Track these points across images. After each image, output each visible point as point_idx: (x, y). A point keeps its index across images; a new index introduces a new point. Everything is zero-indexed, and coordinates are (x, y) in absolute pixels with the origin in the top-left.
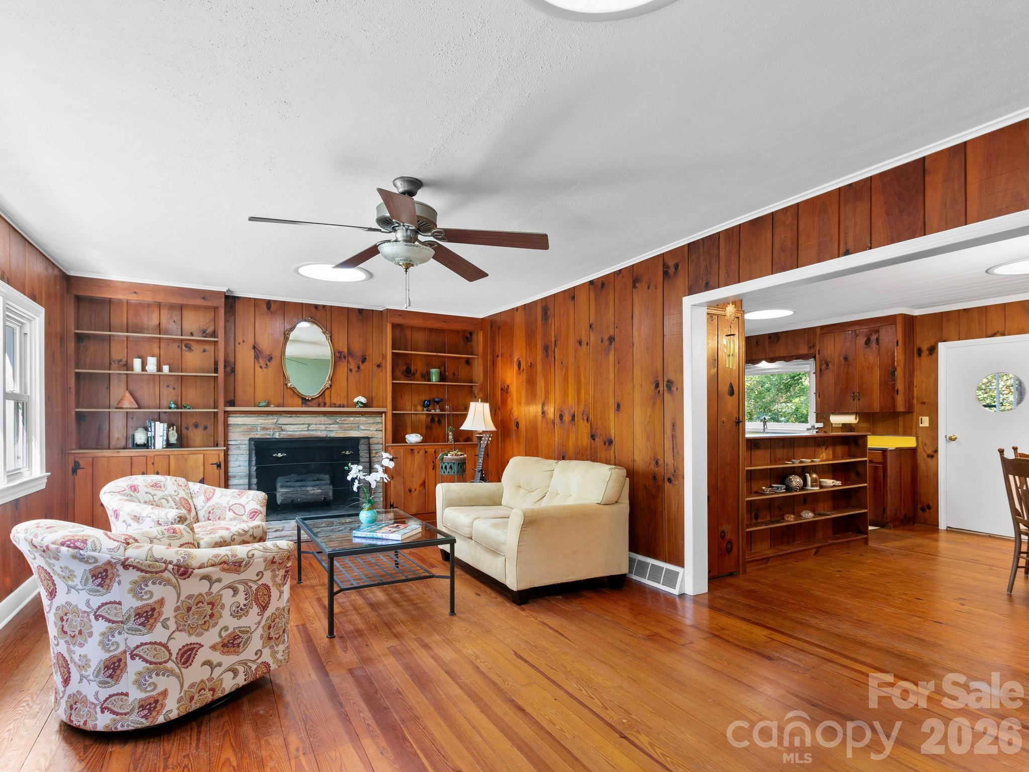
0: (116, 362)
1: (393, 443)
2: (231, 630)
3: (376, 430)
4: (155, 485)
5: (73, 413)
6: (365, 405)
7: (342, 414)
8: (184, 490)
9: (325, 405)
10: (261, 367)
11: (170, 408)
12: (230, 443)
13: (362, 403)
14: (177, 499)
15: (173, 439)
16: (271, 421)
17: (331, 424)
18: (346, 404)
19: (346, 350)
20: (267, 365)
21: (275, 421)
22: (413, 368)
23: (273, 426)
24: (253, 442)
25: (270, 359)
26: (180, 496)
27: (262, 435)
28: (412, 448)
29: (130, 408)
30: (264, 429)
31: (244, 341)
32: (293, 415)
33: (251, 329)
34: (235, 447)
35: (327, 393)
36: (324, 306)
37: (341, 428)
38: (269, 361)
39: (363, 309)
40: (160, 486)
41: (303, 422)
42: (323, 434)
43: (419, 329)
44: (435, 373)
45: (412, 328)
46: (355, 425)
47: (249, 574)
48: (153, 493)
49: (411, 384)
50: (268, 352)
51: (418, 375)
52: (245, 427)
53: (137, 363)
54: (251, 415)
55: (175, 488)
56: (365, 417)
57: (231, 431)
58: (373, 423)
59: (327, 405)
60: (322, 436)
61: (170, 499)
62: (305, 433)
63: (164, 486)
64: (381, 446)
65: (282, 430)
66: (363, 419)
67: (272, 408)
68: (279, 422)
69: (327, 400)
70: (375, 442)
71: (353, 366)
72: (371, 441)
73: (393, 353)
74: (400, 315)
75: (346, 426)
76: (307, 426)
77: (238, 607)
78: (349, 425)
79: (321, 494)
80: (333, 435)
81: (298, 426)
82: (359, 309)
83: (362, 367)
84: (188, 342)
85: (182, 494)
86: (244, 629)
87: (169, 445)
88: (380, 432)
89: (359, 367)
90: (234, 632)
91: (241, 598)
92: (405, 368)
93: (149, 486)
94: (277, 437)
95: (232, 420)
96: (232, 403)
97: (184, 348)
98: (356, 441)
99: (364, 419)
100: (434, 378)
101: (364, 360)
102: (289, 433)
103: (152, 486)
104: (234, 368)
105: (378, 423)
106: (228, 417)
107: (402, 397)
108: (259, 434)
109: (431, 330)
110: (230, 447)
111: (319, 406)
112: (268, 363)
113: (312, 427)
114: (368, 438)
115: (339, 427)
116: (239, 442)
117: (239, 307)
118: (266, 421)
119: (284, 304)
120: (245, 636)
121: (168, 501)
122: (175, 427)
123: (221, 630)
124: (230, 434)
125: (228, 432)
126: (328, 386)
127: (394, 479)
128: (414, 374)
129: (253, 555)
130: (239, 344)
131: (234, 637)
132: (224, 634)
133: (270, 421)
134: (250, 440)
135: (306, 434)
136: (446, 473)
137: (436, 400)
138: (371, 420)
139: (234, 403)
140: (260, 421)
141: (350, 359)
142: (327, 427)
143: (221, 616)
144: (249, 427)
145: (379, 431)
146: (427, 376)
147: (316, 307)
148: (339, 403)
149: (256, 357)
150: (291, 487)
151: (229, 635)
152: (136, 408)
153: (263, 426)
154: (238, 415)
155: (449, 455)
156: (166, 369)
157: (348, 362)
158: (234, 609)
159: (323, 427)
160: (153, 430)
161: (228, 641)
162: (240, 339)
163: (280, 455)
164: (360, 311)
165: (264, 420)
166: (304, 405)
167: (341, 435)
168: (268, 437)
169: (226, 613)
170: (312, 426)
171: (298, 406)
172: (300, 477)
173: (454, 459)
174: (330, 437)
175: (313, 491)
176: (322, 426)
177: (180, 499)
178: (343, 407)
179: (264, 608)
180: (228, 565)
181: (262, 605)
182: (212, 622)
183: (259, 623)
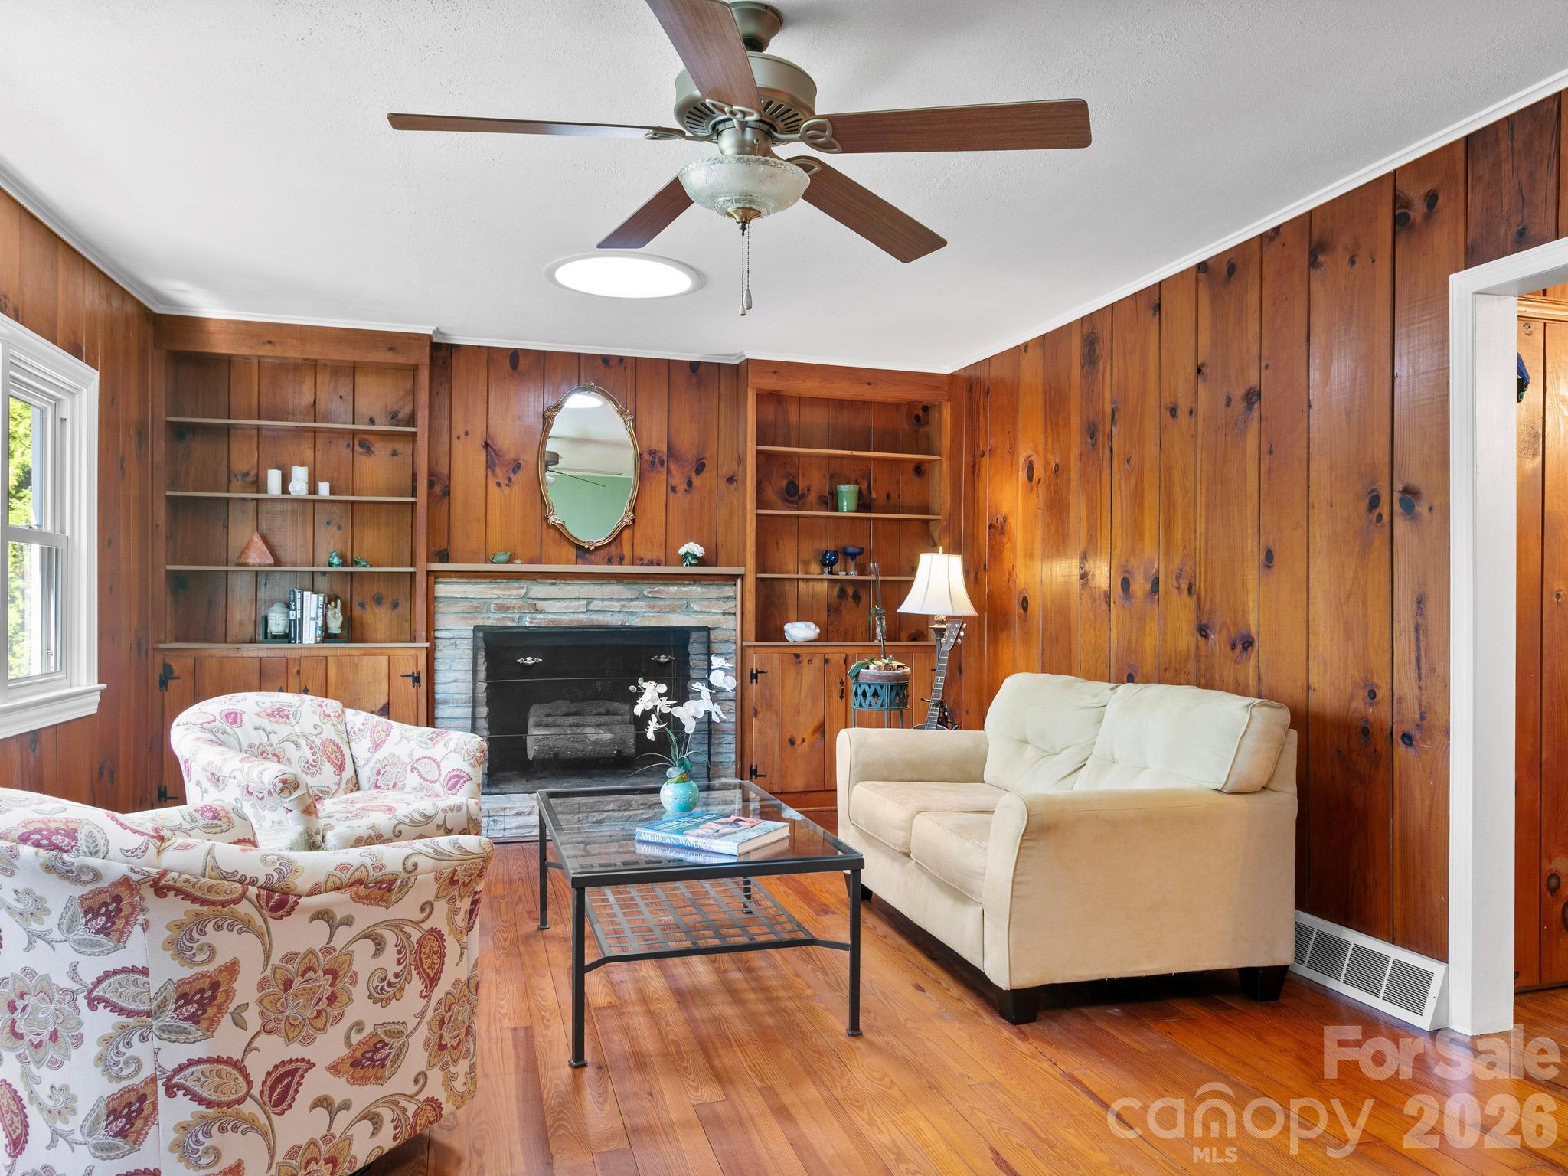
0: (240, 478)
1: (757, 640)
2: (368, 1030)
3: (724, 614)
4: (278, 714)
5: (163, 575)
6: (701, 561)
7: (655, 579)
8: (333, 725)
9: (621, 561)
10: (499, 484)
11: (331, 565)
12: (438, 634)
13: (695, 557)
14: (318, 742)
15: (335, 626)
16: (515, 592)
17: (632, 600)
18: (663, 558)
19: (664, 448)
20: (510, 479)
21: (523, 592)
22: (802, 485)
23: (520, 602)
24: (480, 635)
25: (517, 467)
26: (324, 736)
27: (498, 620)
28: (796, 651)
29: (260, 565)
30: (502, 608)
31: (467, 434)
32: (558, 581)
33: (480, 408)
34: (448, 642)
35: (626, 534)
36: (621, 359)
37: (653, 607)
38: (514, 472)
39: (698, 363)
40: (287, 716)
41: (577, 595)
42: (615, 620)
43: (815, 401)
44: (847, 495)
45: (800, 400)
46: (680, 602)
47: (406, 908)
48: (269, 728)
49: (798, 517)
50: (510, 455)
51: (813, 496)
52: (467, 603)
53: (274, 477)
54: (479, 580)
55: (316, 720)
56: (701, 585)
57: (441, 611)
58: (718, 599)
59: (626, 560)
60: (614, 624)
61: (303, 743)
62: (581, 616)
63: (295, 715)
64: (733, 647)
65: (537, 611)
66: (696, 590)
67: (517, 567)
68: (532, 594)
69: (627, 552)
70: (721, 638)
71: (678, 479)
72: (713, 635)
73: (759, 452)
74: (775, 372)
75: (661, 603)
76: (585, 602)
77: (383, 980)
78: (668, 602)
79: (613, 742)
80: (636, 621)
81: (567, 603)
82: (691, 363)
83: (696, 482)
84: (365, 437)
85: (330, 732)
86: (393, 1026)
87: (327, 636)
88: (733, 617)
89: (690, 483)
90: (374, 1035)
91: (389, 960)
92: (785, 482)
93: (264, 715)
94: (528, 624)
95: (443, 590)
96: (444, 556)
97: (357, 448)
98: (682, 635)
99: (699, 589)
100: (845, 504)
101: (700, 468)
102: (551, 616)
103: (272, 714)
104: (449, 486)
105: (728, 598)
106: (435, 583)
107: (777, 543)
108: (492, 619)
109: (840, 404)
110: (438, 642)
111: (610, 562)
112: (512, 475)
113: (595, 605)
114: (707, 630)
115: (649, 606)
116: (456, 633)
117: (459, 365)
118: (506, 593)
119: (543, 356)
120: (396, 1043)
121: (297, 746)
122: (339, 601)
123: (350, 1030)
124: (438, 616)
125: (434, 614)
126: (627, 521)
127: (760, 716)
128: (803, 496)
129: (415, 865)
130: (459, 438)
131: (375, 1045)
132: (355, 1038)
133: (513, 592)
134: (476, 629)
135: (583, 619)
136: (865, 706)
137: (850, 550)
138: (713, 591)
139: (448, 555)
140: (495, 591)
141: (673, 467)
142: (623, 606)
143: (350, 1000)
144: (475, 603)
145: (730, 614)
146: (831, 501)
147: (606, 360)
148: (648, 556)
149: (490, 466)
150: (555, 725)
151: (365, 1042)
152: (270, 565)
153: (501, 601)
154: (454, 580)
155: (871, 667)
156: (324, 489)
157: (669, 472)
158: (376, 983)
159: (616, 605)
160: (298, 607)
161: (363, 1055)
162: (459, 430)
163: (529, 661)
164: (694, 366)
165: (503, 590)
166: (580, 561)
167: (653, 623)
168: (510, 624)
169: (360, 992)
170: (595, 602)
171: (568, 562)
172: (573, 707)
173: (881, 677)
174: (629, 626)
175: (596, 737)
176: (615, 603)
177: (324, 744)
178: (658, 564)
179: (432, 981)
180: (366, 887)
181: (428, 975)
182: (333, 1012)
183: (423, 1013)
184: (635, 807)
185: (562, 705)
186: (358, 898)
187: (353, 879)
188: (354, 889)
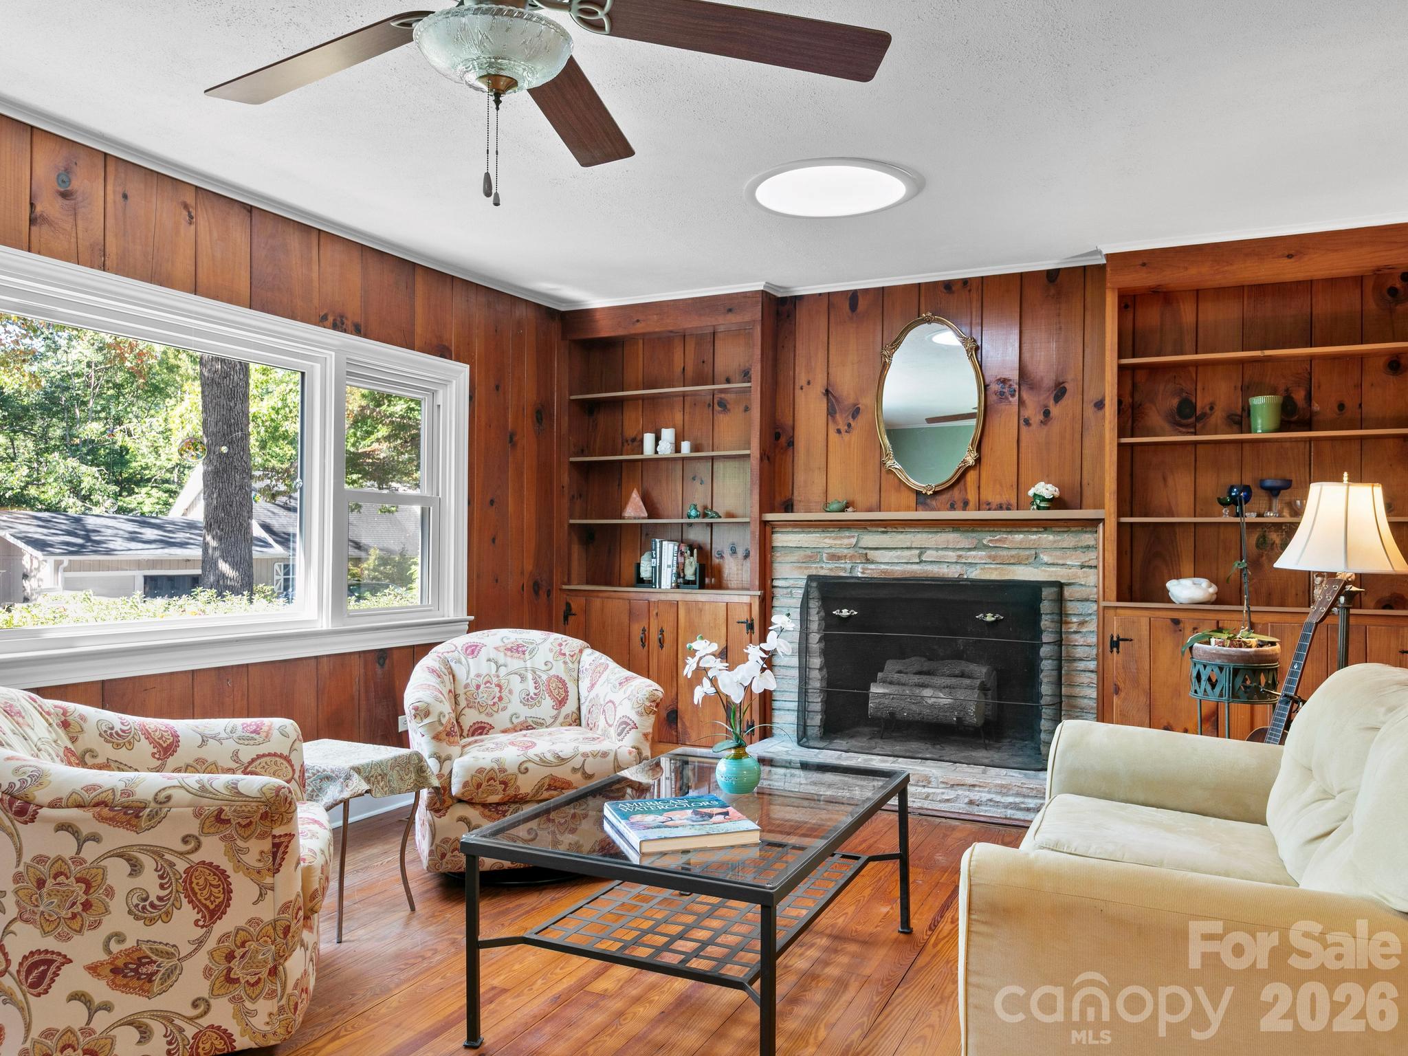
0: (630, 442)
1: (1119, 600)
2: (130, 943)
3: (1082, 567)
4: (517, 650)
5: (566, 527)
6: (1055, 503)
7: (994, 526)
8: (565, 663)
9: (965, 505)
10: (839, 431)
11: (689, 517)
12: (776, 583)
13: (1043, 499)
14: (544, 677)
15: (690, 573)
16: (846, 541)
17: (970, 549)
18: (1014, 502)
19: (1014, 376)
20: (849, 425)
21: (854, 541)
22: (1201, 403)
23: (851, 552)
24: (814, 584)
25: (856, 412)
26: (552, 672)
27: (831, 570)
28: (1176, 615)
29: (635, 518)
30: (834, 557)
31: (809, 383)
32: (889, 530)
33: (821, 355)
34: (785, 591)
35: (971, 476)
36: (965, 282)
37: (994, 558)
38: (854, 417)
39: (1058, 271)
40: (524, 652)
41: (908, 545)
42: (952, 572)
43: (1221, 293)
44: (1263, 406)
45: (1198, 294)
46: (1027, 552)
47: (166, 836)
48: (501, 660)
49: (1196, 443)
50: (851, 400)
51: (1218, 416)
52: (802, 553)
53: (649, 438)
54: (812, 530)
55: (550, 657)
56: (1053, 532)
57: (779, 560)
58: (1075, 548)
59: (971, 504)
60: (950, 576)
61: (530, 676)
62: (915, 567)
63: (531, 653)
64: (1094, 607)
65: (868, 561)
66: (1048, 538)
67: (850, 515)
68: (862, 544)
69: (972, 496)
70: (1077, 596)
71: (1032, 411)
72: (1067, 592)
74: (1144, 264)
75: (1005, 553)
76: (917, 552)
77: (145, 900)
78: (1013, 552)
79: (951, 708)
80: (975, 574)
81: (899, 553)
82: (1049, 272)
83: (1055, 410)
84: (723, 395)
85: (559, 669)
86: (161, 946)
87: (682, 582)
88: (1093, 570)
89: (1047, 413)
90: (137, 949)
91: (149, 881)
92: (1175, 402)
93: (502, 649)
94: (860, 575)
95: (781, 539)
96: (788, 507)
97: (716, 407)
98: (1033, 589)
99: (1051, 537)
100: (1259, 421)
101: (1060, 392)
102: (883, 567)
103: (510, 650)
104: (793, 437)
105: (1088, 547)
106: (773, 533)
107: (1165, 479)
108: (826, 569)
109: (1260, 290)
110: (776, 591)
111: (953, 507)
112: (851, 421)
113: (929, 555)
114: (1060, 586)
115: (990, 557)
116: (791, 582)
117: (802, 316)
118: (838, 542)
119: (882, 294)
120: (167, 964)
121: (523, 679)
122: (695, 551)
123: (109, 939)
124: (776, 566)
125: (772, 562)
126: (971, 461)
128: (1204, 416)
129: (169, 798)
130: (802, 389)
131: (139, 959)
132: (115, 947)
133: (842, 542)
134: (811, 578)
135: (917, 570)
136: (1201, 693)
137: (1269, 483)
138: (1068, 540)
139: (792, 505)
140: (827, 541)
141: (1025, 395)
142: (960, 556)
143: (107, 911)
144: (809, 552)
145: (1090, 567)
146: (1241, 420)
147: (948, 285)
148: (996, 499)
149: (831, 413)
151: (128, 953)
152: (644, 518)
153: (833, 551)
154: (790, 529)
155: (1213, 640)
156: (686, 447)
157: (1021, 402)
158: (135, 901)
159: (952, 556)
161: (126, 965)
162: (802, 379)
163: (845, 613)
164: (1052, 276)
165: (835, 539)
166: (920, 507)
167: (994, 576)
168: (842, 574)
169: (118, 905)
170: (929, 552)
171: (908, 509)
173: (1220, 656)
174: (967, 580)
175: (933, 700)
176: (951, 553)
177: (549, 680)
178: (1008, 509)
179: (214, 913)
180: (112, 809)
181: (207, 907)
182: (89, 918)
183: (200, 943)
184: (934, 784)
185: (916, 663)
186: (101, 819)
187: (96, 800)
188: (98, 809)
